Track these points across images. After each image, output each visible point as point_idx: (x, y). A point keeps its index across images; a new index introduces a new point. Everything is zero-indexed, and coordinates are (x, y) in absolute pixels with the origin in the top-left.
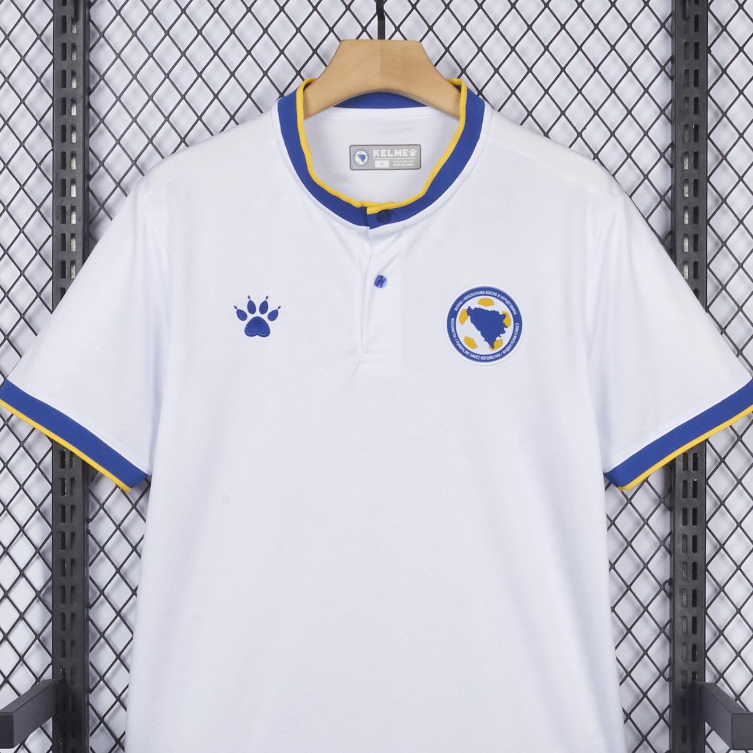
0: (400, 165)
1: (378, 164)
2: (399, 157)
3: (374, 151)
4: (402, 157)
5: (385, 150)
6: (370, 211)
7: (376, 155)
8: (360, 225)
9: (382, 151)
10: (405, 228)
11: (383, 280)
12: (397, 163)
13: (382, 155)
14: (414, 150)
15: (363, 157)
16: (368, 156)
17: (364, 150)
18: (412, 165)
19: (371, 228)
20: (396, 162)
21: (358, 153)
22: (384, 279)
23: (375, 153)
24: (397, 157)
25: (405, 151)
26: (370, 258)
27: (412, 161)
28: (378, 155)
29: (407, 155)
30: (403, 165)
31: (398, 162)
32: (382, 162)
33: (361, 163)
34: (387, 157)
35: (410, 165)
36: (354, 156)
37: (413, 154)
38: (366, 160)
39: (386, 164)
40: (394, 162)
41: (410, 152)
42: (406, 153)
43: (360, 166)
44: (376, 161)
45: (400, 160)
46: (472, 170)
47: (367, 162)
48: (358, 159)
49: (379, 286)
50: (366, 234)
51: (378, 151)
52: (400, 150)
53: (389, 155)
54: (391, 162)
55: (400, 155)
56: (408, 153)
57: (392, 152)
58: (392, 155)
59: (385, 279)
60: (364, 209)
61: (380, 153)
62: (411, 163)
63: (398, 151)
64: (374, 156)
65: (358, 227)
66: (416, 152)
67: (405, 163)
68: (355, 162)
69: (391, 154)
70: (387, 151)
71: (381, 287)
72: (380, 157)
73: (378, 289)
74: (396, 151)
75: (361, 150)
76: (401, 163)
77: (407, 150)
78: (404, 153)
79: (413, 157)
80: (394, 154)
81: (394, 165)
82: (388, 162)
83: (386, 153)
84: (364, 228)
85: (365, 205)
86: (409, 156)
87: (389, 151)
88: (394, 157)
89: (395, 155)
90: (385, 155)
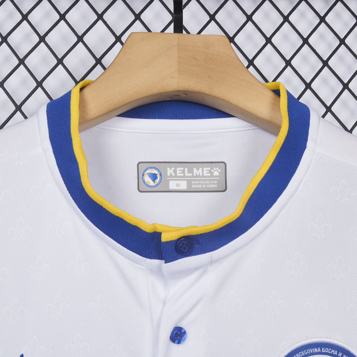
0: (200, 186)
1: (173, 185)
2: (199, 176)
3: (168, 169)
4: (203, 176)
5: (182, 169)
6: (165, 238)
7: (171, 174)
8: (151, 258)
9: (178, 169)
10: (212, 262)
11: (181, 332)
12: (197, 184)
13: (178, 174)
14: (217, 169)
15: (154, 177)
16: (161, 175)
17: (155, 168)
18: (216, 186)
19: (166, 263)
20: (196, 182)
21: (149, 171)
22: (183, 331)
23: (170, 171)
24: (197, 176)
25: (206, 170)
26: (164, 303)
27: (216, 182)
28: (173, 174)
29: (209, 175)
30: (204, 186)
31: (198, 182)
32: (178, 182)
33: (152, 183)
34: (184, 176)
35: (212, 186)
36: (143, 175)
37: (216, 173)
38: (158, 180)
39: (183, 185)
40: (193, 182)
41: (213, 171)
42: (208, 172)
43: (152, 187)
44: (170, 182)
45: (200, 180)
46: (298, 189)
47: (160, 182)
48: (147, 179)
49: (177, 341)
50: (159, 272)
51: (173, 169)
52: (201, 169)
53: (187, 174)
54: (189, 183)
55: (201, 175)
56: (210, 172)
57: (191, 171)
58: (191, 175)
59: (185, 332)
60: (157, 235)
61: (175, 172)
62: (214, 184)
63: (198, 170)
64: (169, 175)
65: (148, 260)
66: (219, 171)
67: (206, 184)
68: (144, 182)
69: (188, 173)
70: (184, 169)
71: (179, 343)
72: (176, 176)
73: (174, 346)
74: (195, 169)
75: (151, 168)
76: (202, 184)
77: (209, 169)
78: (205, 172)
79: (216, 176)
80: (193, 174)
81: (193, 186)
82: (185, 182)
83: (183, 172)
84: (156, 262)
85: (159, 230)
86: (212, 176)
87: (186, 169)
88: (193, 176)
89: (195, 175)
90: (182, 175)
